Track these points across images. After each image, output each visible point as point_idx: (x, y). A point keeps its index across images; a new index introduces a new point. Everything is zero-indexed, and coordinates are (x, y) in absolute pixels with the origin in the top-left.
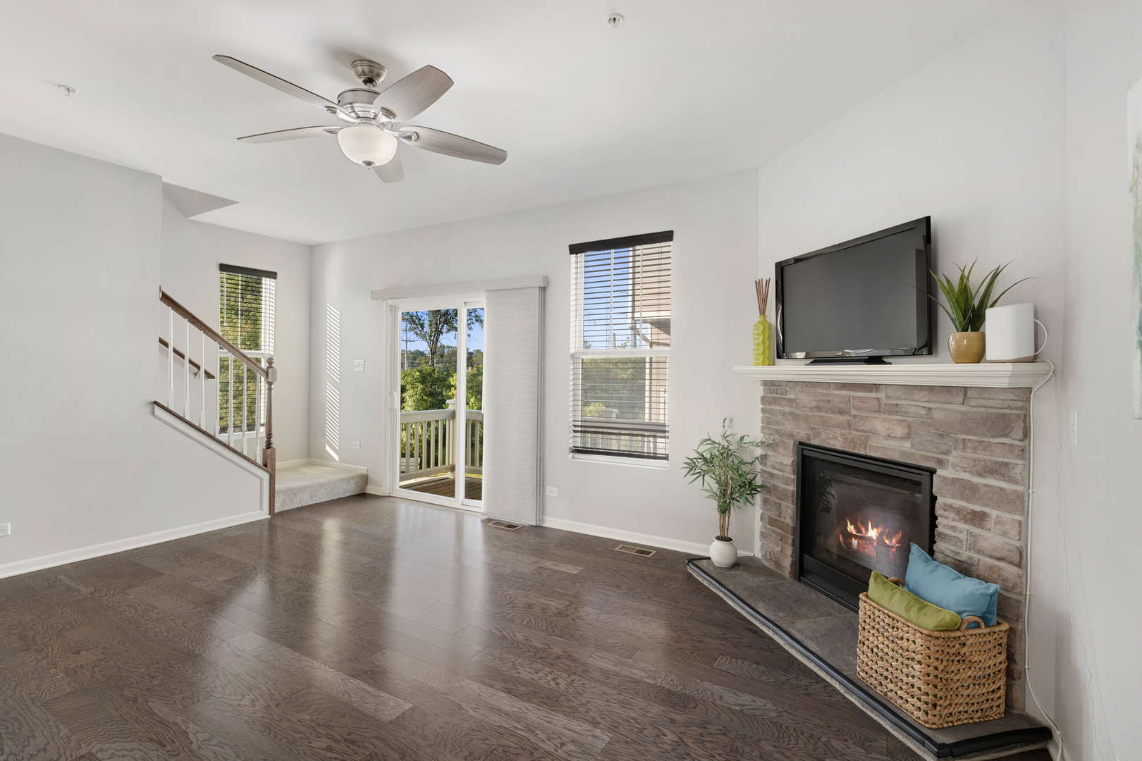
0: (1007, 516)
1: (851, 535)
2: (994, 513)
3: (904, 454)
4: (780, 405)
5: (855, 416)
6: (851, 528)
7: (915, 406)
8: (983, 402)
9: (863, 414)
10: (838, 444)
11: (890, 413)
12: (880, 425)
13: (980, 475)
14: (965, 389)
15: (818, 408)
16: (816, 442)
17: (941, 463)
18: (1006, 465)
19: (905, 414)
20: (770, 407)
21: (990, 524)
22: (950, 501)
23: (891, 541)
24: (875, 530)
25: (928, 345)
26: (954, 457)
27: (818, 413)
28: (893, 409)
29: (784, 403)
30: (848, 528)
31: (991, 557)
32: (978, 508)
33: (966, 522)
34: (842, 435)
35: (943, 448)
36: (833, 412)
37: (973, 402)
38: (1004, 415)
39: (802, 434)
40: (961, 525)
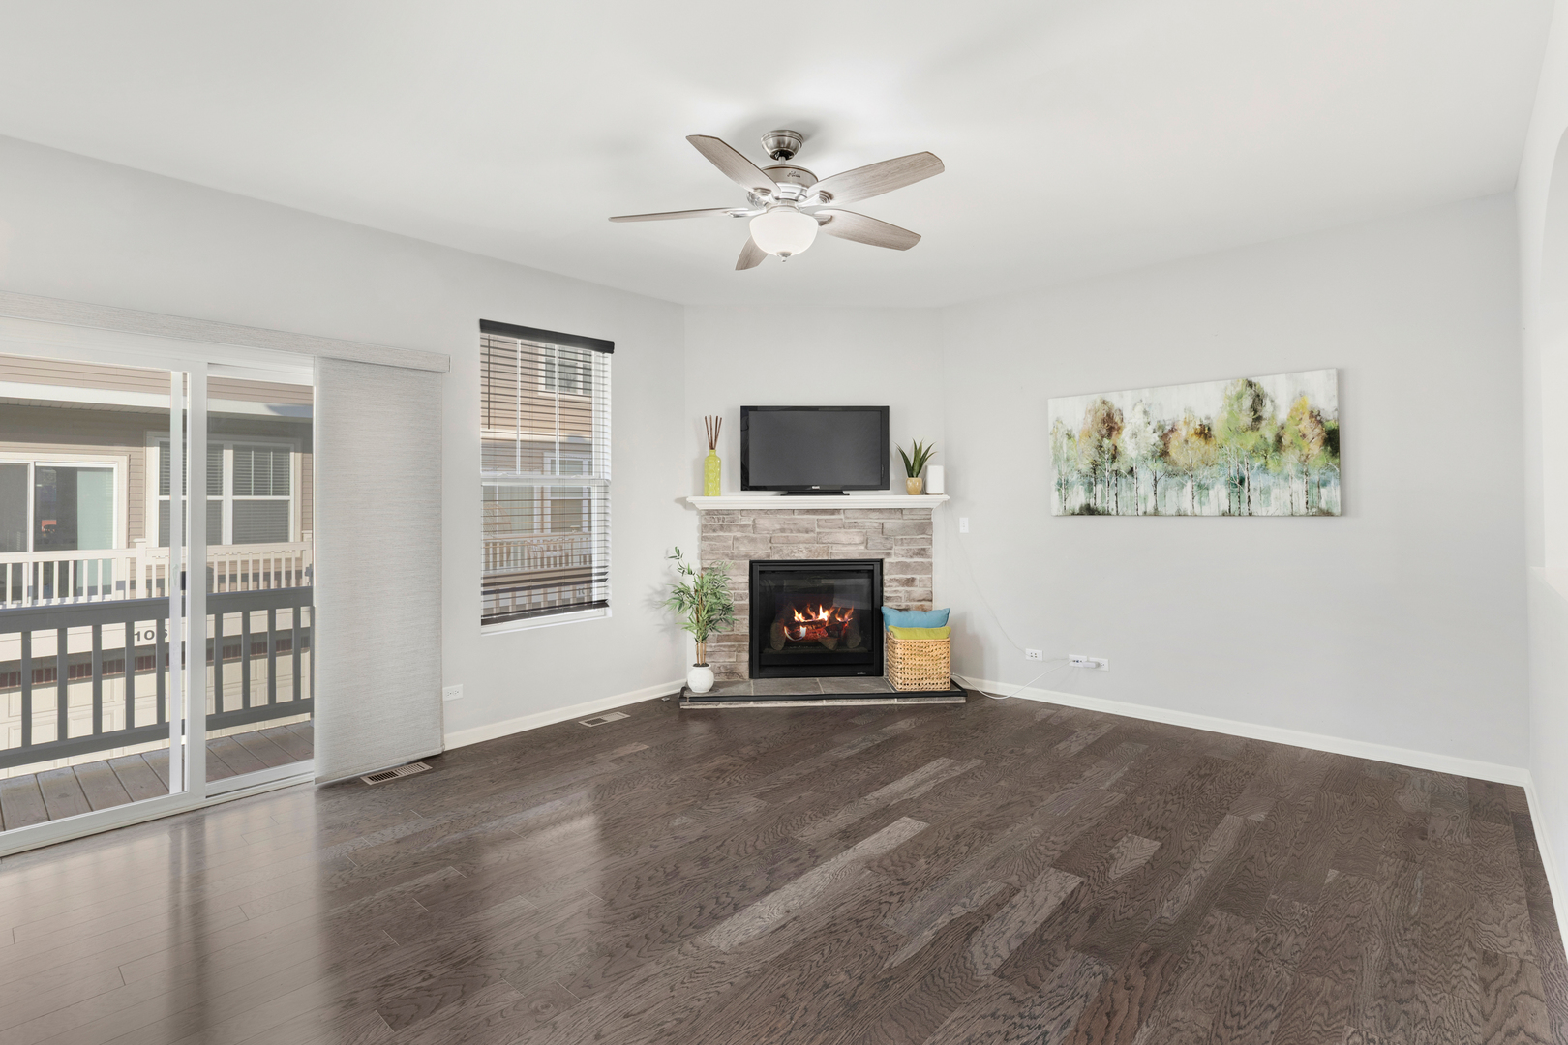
0: (924, 576)
1: (799, 624)
2: (917, 577)
3: (860, 554)
4: (730, 531)
5: (819, 533)
6: (799, 617)
7: (871, 522)
8: (911, 517)
9: (827, 531)
10: (803, 556)
11: (850, 528)
12: (842, 536)
13: (911, 557)
14: (901, 510)
15: (783, 530)
16: (776, 558)
17: (888, 555)
18: (924, 549)
19: (864, 528)
20: (715, 534)
21: (917, 583)
22: (893, 576)
23: (843, 617)
24: (827, 612)
25: (883, 484)
26: (897, 549)
27: (784, 535)
28: (854, 525)
29: (734, 529)
30: (796, 618)
31: (919, 601)
32: (909, 576)
33: (903, 586)
34: (806, 548)
35: (888, 546)
36: (799, 531)
37: (905, 517)
38: (923, 523)
39: (761, 553)
40: (900, 589)
